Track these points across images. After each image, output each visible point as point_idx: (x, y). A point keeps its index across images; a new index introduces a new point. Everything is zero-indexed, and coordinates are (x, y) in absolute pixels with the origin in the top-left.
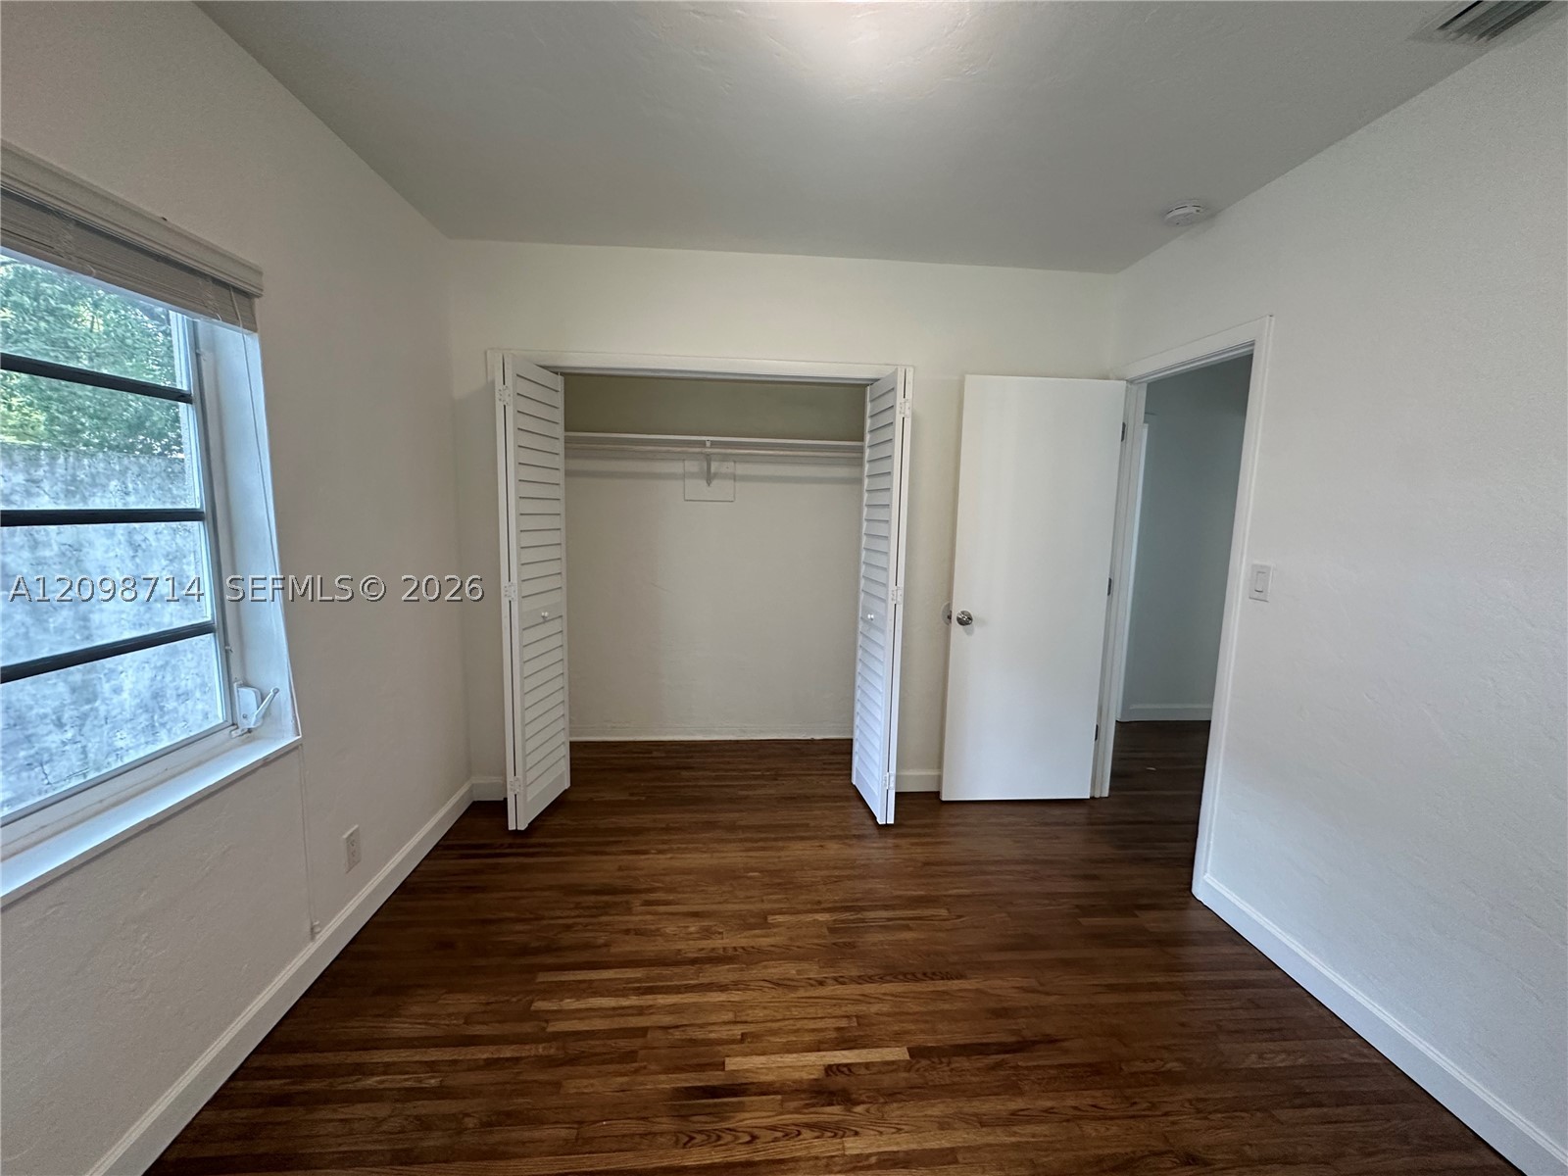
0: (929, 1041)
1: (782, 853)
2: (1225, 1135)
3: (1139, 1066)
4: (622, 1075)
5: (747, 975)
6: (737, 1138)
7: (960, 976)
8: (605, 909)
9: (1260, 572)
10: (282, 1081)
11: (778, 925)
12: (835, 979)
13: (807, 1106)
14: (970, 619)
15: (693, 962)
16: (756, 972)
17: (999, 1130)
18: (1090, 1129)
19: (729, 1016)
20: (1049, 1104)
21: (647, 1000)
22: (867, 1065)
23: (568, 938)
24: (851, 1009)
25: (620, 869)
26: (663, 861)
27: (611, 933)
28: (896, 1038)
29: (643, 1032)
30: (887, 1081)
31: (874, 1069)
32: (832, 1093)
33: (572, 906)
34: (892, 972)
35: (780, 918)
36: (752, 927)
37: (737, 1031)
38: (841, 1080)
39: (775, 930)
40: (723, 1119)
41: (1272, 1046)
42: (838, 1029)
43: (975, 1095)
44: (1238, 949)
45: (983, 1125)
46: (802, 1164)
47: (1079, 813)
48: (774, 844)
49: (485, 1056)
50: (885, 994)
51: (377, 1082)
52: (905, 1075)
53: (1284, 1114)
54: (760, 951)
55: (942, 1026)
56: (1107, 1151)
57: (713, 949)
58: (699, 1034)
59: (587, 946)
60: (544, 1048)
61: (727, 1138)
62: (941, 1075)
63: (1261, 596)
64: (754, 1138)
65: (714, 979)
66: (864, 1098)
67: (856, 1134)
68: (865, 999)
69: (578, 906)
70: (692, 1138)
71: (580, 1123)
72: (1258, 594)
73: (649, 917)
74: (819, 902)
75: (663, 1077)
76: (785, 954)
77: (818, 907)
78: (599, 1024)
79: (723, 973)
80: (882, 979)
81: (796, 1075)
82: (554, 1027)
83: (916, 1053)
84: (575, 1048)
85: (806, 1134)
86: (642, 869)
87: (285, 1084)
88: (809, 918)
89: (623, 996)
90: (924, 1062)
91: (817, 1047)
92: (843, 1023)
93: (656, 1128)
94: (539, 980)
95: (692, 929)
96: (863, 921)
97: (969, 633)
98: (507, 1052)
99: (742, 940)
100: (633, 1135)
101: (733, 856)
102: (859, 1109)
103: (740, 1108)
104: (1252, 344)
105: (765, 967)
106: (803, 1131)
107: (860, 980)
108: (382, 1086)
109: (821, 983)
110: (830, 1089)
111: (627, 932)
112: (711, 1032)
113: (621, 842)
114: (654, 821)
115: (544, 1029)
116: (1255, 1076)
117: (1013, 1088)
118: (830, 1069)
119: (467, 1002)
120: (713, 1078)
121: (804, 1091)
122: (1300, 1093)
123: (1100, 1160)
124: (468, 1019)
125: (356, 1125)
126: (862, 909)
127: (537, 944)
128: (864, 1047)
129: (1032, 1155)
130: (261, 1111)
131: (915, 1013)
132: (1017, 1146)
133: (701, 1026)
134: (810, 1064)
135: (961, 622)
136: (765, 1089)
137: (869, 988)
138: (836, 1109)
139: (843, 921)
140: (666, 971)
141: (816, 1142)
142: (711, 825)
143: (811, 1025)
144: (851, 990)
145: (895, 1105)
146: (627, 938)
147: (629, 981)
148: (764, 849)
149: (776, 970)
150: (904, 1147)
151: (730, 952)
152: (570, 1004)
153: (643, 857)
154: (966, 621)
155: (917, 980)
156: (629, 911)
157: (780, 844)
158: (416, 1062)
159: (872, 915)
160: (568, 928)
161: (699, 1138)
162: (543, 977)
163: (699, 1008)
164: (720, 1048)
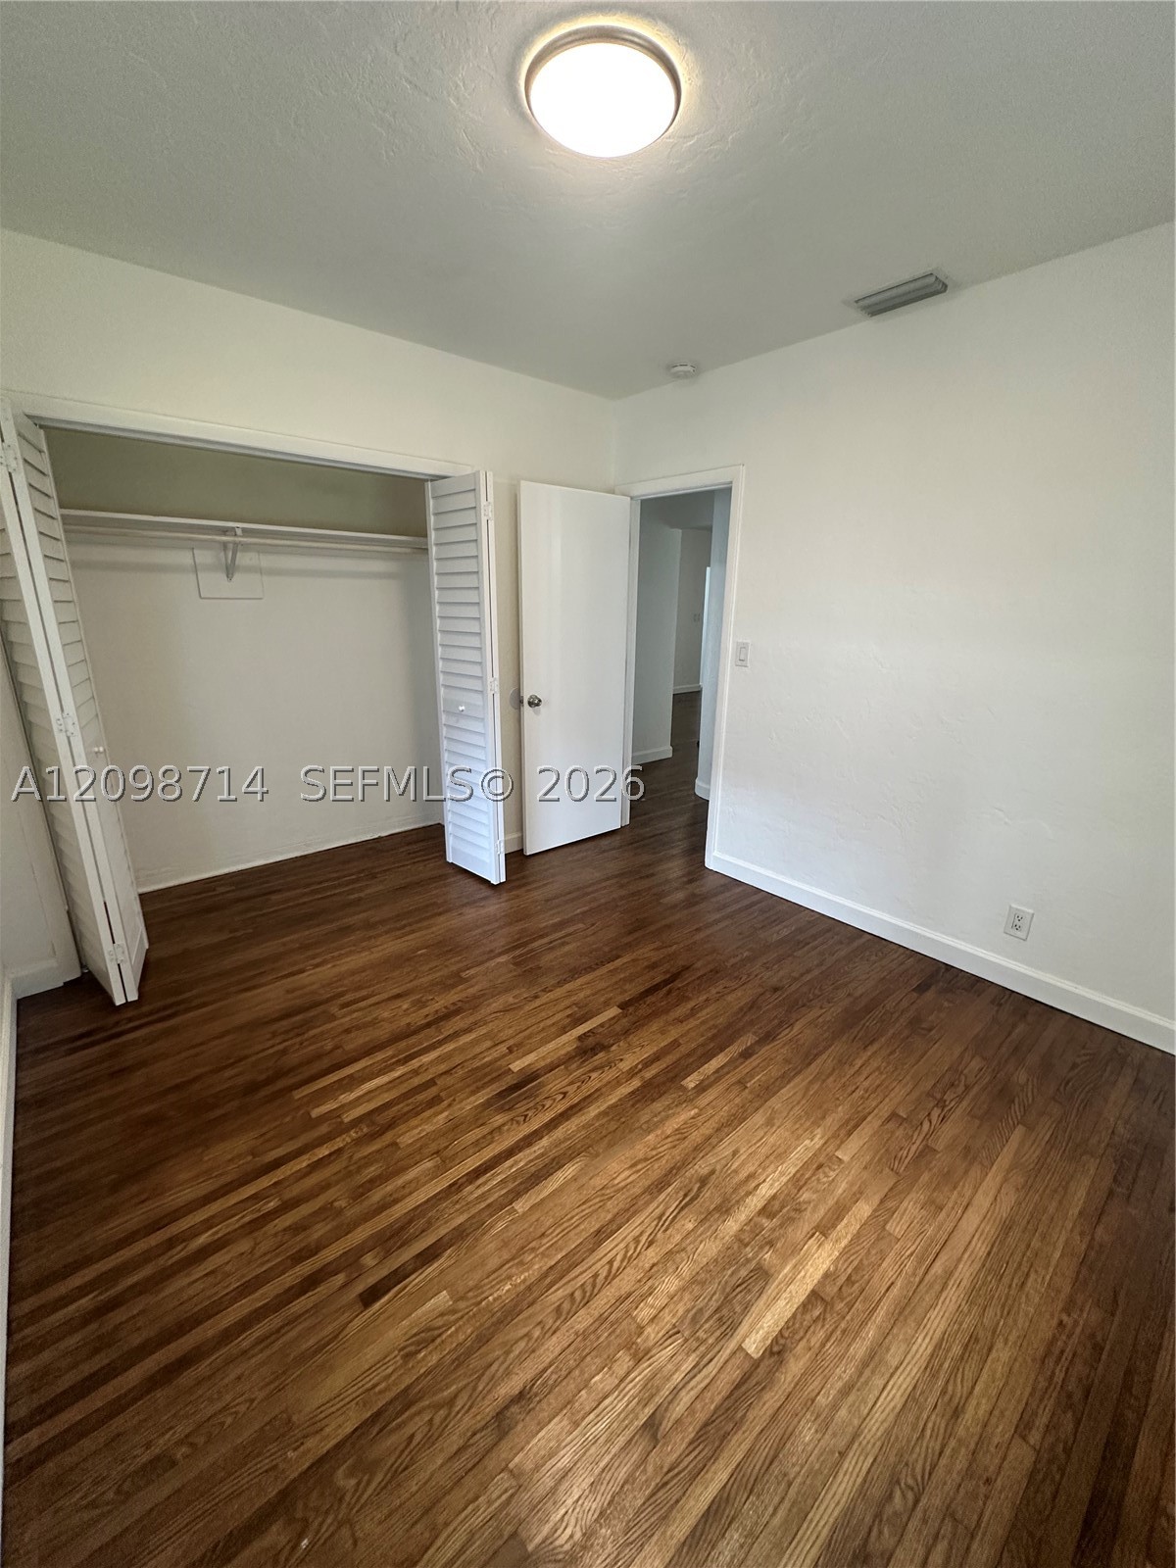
0: (627, 997)
1: (434, 929)
2: (781, 973)
3: (733, 961)
4: (441, 1112)
5: (477, 1016)
6: (554, 1100)
7: (618, 957)
8: (307, 1025)
9: (742, 648)
10: (91, 1296)
11: (473, 977)
12: (543, 991)
13: (584, 1061)
14: (540, 701)
15: (428, 1025)
16: (483, 1012)
17: (691, 1020)
18: (729, 998)
19: (488, 1044)
20: (705, 997)
21: (415, 1063)
22: (602, 1025)
23: (293, 1059)
24: (567, 1002)
25: (288, 992)
26: (326, 972)
27: (333, 1038)
28: (607, 1004)
29: (432, 1082)
30: (618, 1028)
31: (607, 1026)
32: (592, 1049)
33: (268, 1036)
34: (575, 973)
35: (472, 972)
36: (453, 986)
37: (503, 1048)
38: (591, 1041)
39: (474, 980)
40: (537, 1096)
41: (777, 928)
42: (568, 1016)
43: (667, 1011)
44: (741, 889)
45: (682, 1022)
46: (604, 1090)
47: (616, 840)
48: (419, 925)
49: (304, 1164)
50: (582, 985)
51: (210, 1236)
52: (624, 1020)
53: (799, 953)
54: (475, 997)
55: (627, 986)
56: (742, 1004)
57: (437, 1011)
58: (477, 1063)
59: (319, 1057)
60: (357, 1133)
61: (548, 1103)
62: (643, 1010)
63: (744, 663)
64: (565, 1094)
65: (456, 1028)
66: (612, 1042)
67: (622, 1060)
68: (570, 994)
69: (274, 1035)
70: (526, 1116)
71: (437, 1152)
72: (741, 662)
73: (355, 1015)
74: (492, 951)
75: (472, 1098)
76: (495, 991)
77: (492, 955)
78: (387, 1097)
79: (457, 1023)
80: (573, 978)
81: (563, 1052)
82: (348, 1118)
83: (623, 1006)
84: (382, 1119)
85: (594, 1075)
86: (314, 983)
87: (94, 1297)
88: (492, 963)
89: (390, 1071)
90: (631, 1009)
91: (564, 1031)
92: (569, 1012)
93: (496, 1125)
94: (297, 1097)
95: (405, 1007)
96: (532, 950)
97: (537, 713)
98: (323, 1151)
99: (453, 997)
100: (484, 1137)
101: (390, 946)
102: (613, 1048)
103: (541, 1085)
104: (731, 482)
105: (489, 1005)
106: (590, 1075)
107: (560, 984)
108: (216, 1237)
109: (536, 997)
110: (588, 1049)
111: (348, 1031)
112: (485, 1057)
113: (265, 972)
114: (284, 944)
115: (342, 1122)
116: (781, 942)
117: (684, 999)
118: (580, 1038)
119: (240, 1144)
120: (509, 1081)
121: (575, 1056)
122: (799, 942)
123: (741, 1009)
124: (254, 1153)
125: (227, 1268)
126: (525, 944)
127: (264, 1077)
128: (591, 1018)
129: (712, 1023)
130: (93, 1326)
131: (607, 987)
132: (703, 1023)
133: (474, 1057)
134: (567, 1041)
135: (531, 704)
136: (551, 1068)
137: (568, 987)
138: (601, 1055)
139: (520, 956)
140: (413, 1040)
141: (603, 1075)
142: (346, 930)
143: (549, 1022)
144: (559, 992)
145: (631, 1037)
146: (353, 1035)
147: (384, 1060)
148: (413, 932)
149: (497, 1004)
150: (651, 1052)
151: (452, 1008)
152: (346, 1098)
153: (301, 976)
154: (535, 702)
155: (595, 970)
156: (333, 1018)
157: (425, 923)
158: (235, 1204)
159: (536, 944)
160: (284, 1052)
161: (530, 1113)
162: (298, 1094)
163: (461, 1049)
164: (499, 1063)
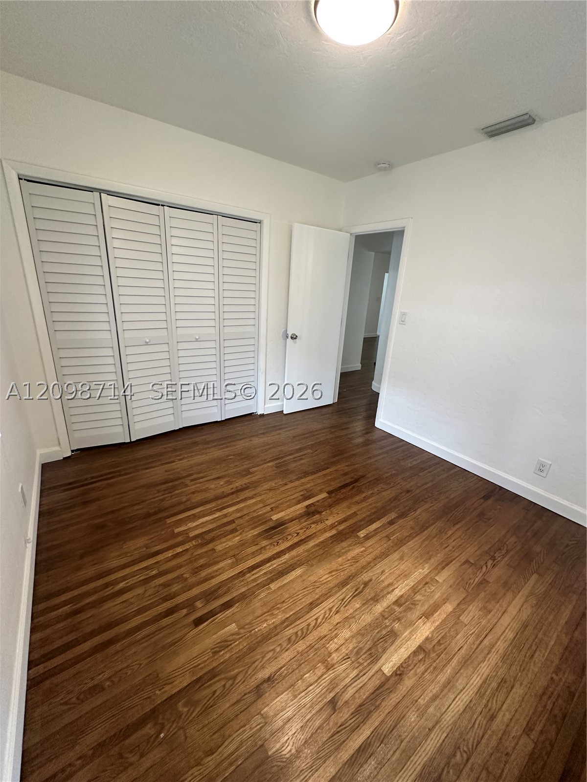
0: (331, 488)
1: (237, 447)
2: (412, 483)
3: (387, 475)
4: (237, 536)
5: (257, 491)
6: (293, 536)
7: (328, 468)
8: (175, 488)
9: (403, 314)
10: (69, 606)
11: (256, 471)
12: (289, 481)
13: (309, 518)
14: (297, 336)
15: (232, 493)
16: (259, 489)
17: (364, 503)
18: (384, 494)
19: (262, 505)
20: (372, 492)
21: (225, 511)
22: (318, 501)
23: (167, 504)
24: (301, 488)
25: (166, 471)
26: (185, 463)
27: (186, 495)
28: (321, 491)
29: (233, 521)
30: (326, 503)
31: (321, 502)
32: (313, 513)
33: (156, 492)
34: (306, 474)
35: (255, 469)
36: (246, 475)
37: (268, 508)
38: (313, 508)
39: (256, 473)
40: (284, 533)
41: (411, 460)
42: (302, 495)
43: (351, 497)
44: (392, 439)
45: (359, 503)
46: (317, 534)
47: (330, 409)
48: (230, 444)
49: (170, 555)
50: (309, 480)
51: (124, 584)
52: (330, 500)
53: (420, 474)
54: (256, 482)
55: (332, 483)
56: (390, 497)
57: (237, 487)
58: (255, 514)
59: (179, 504)
60: (195, 542)
61: (289, 537)
62: (340, 495)
63: (403, 323)
64: (298, 534)
65: (246, 496)
66: (323, 510)
67: (327, 519)
68: (303, 484)
69: (159, 491)
70: (278, 542)
71: (234, 556)
72: (402, 322)
73: (198, 485)
74: (265, 460)
75: (252, 531)
76: (265, 480)
77: (265, 462)
78: (211, 527)
79: (247, 493)
80: (305, 477)
81: (298, 513)
82: (192, 534)
83: (329, 493)
84: (208, 537)
85: (313, 526)
86: (178, 468)
87: (71, 606)
88: (266, 466)
89: (213, 514)
90: (333, 495)
91: (299, 502)
92: (302, 493)
93: (263, 545)
94: (168, 522)
95: (222, 483)
96: (285, 461)
97: (295, 343)
98: (179, 550)
99: (245, 481)
100: (257, 551)
101: (216, 453)
102: (324, 513)
103: (286, 528)
104: (404, 227)
105: (262, 486)
106: (311, 525)
107: (298, 479)
108: (127, 585)
109: (286, 484)
110: (310, 512)
111: (193, 493)
112: (259, 512)
113: (156, 461)
114: (165, 448)
115: (189, 536)
116: (411, 468)
117: (362, 492)
118: (307, 507)
119: (141, 542)
120: (271, 524)
121: (304, 515)
122: (422, 468)
123: (390, 500)
124: (147, 547)
125: (132, 600)
126: (282, 458)
127: (153, 511)
128: (313, 497)
129: (375, 505)
130: (69, 620)
131: (322, 483)
132: (370, 505)
133: (254, 511)
134: (300, 508)
135: (292, 338)
136: (292, 520)
137: (303, 480)
138: (317, 516)
139: (279, 463)
140: (225, 500)
141: (317, 526)
142: (195, 444)
143: (292, 497)
144: (297, 483)
145: (333, 508)
146: (195, 495)
147: (210, 509)
148: (227, 447)
149: (266, 486)
150: (343, 517)
151: (245, 486)
152: (191, 525)
153: (173, 464)
154: (294, 337)
155: (316, 473)
156: (187, 486)
157: (233, 443)
158: (137, 570)
159: (287, 458)
160: (163, 500)
161: (280, 541)
162: (169, 521)
163: (248, 507)
164: (266, 515)
